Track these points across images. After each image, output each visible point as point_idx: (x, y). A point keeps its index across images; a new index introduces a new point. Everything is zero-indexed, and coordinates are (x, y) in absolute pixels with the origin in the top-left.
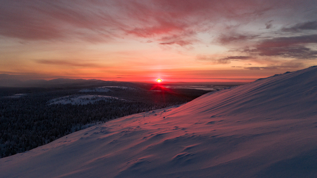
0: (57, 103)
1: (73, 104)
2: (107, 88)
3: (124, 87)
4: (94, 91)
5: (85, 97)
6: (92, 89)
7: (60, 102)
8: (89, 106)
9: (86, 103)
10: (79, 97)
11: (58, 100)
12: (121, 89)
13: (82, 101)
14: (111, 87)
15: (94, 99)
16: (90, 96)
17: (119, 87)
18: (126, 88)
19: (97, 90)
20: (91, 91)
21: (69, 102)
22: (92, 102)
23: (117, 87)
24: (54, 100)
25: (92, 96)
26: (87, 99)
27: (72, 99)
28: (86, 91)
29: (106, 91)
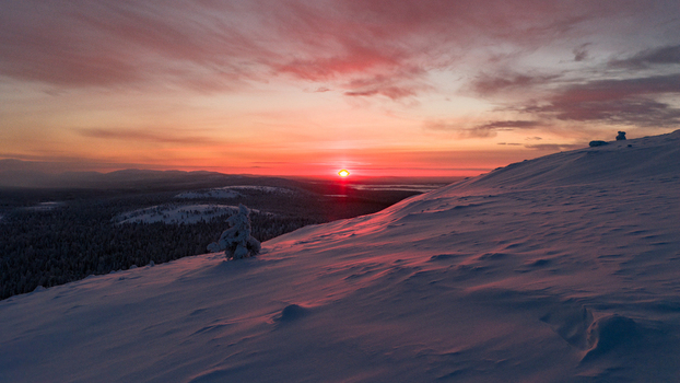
0: (133, 220)
1: (168, 222)
2: (233, 189)
3: (269, 188)
4: (206, 195)
5: (192, 207)
6: (202, 192)
7: (140, 218)
8: (201, 225)
9: (193, 220)
10: (179, 209)
11: (136, 215)
12: (264, 193)
13: (185, 216)
14: (243, 187)
15: (210, 212)
16: (203, 207)
17: (260, 188)
18: (274, 189)
19: (214, 195)
20: (200, 195)
21: (158, 218)
22: (207, 219)
23: (254, 187)
24: (128, 214)
25: (206, 206)
26: (197, 212)
27: (165, 212)
28: (191, 195)
29: (232, 195)
